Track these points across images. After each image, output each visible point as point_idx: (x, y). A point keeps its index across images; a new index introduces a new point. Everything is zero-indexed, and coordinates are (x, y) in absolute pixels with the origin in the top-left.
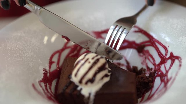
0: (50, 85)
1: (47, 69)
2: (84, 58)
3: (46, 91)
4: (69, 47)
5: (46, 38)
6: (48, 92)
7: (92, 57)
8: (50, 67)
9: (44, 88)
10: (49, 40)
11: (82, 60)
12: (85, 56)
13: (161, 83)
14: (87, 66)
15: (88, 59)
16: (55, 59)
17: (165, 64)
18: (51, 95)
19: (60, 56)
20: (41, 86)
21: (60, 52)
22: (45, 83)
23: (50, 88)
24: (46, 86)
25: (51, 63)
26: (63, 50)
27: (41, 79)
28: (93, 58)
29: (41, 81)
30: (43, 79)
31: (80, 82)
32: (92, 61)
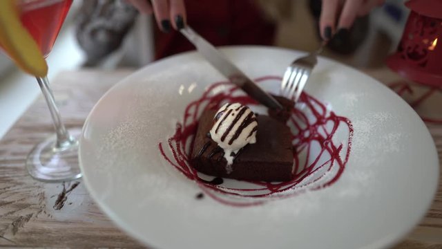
0: (184, 143)
1: (182, 122)
2: (226, 109)
3: (177, 153)
4: (208, 99)
5: (182, 88)
6: (180, 153)
7: (237, 108)
8: (185, 120)
9: (175, 149)
10: (185, 91)
11: (224, 111)
12: (228, 106)
13: (322, 151)
14: (231, 118)
15: (231, 110)
16: (192, 111)
17: (325, 126)
18: (184, 158)
19: (197, 108)
20: (171, 147)
21: (197, 103)
22: (177, 142)
23: (184, 148)
24: (178, 146)
25: (187, 115)
26: (201, 100)
27: (172, 136)
28: (237, 110)
29: (172, 139)
30: (175, 136)
31: (223, 139)
32: (236, 113)
